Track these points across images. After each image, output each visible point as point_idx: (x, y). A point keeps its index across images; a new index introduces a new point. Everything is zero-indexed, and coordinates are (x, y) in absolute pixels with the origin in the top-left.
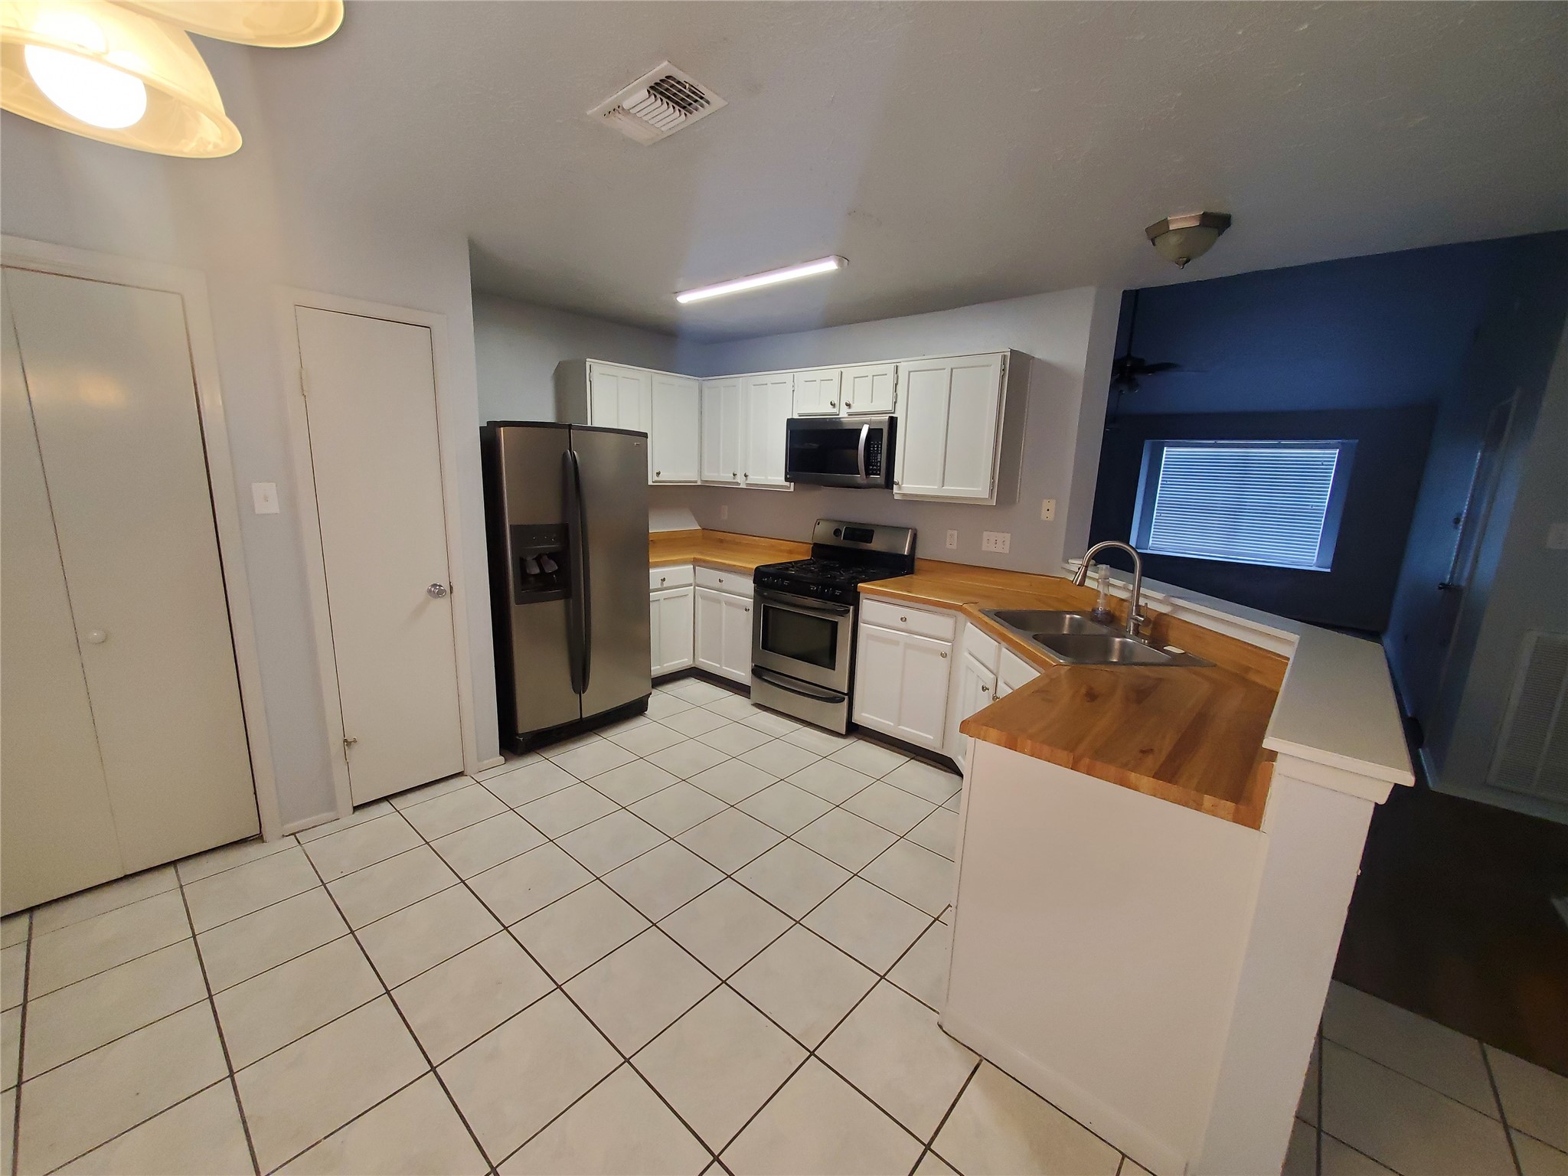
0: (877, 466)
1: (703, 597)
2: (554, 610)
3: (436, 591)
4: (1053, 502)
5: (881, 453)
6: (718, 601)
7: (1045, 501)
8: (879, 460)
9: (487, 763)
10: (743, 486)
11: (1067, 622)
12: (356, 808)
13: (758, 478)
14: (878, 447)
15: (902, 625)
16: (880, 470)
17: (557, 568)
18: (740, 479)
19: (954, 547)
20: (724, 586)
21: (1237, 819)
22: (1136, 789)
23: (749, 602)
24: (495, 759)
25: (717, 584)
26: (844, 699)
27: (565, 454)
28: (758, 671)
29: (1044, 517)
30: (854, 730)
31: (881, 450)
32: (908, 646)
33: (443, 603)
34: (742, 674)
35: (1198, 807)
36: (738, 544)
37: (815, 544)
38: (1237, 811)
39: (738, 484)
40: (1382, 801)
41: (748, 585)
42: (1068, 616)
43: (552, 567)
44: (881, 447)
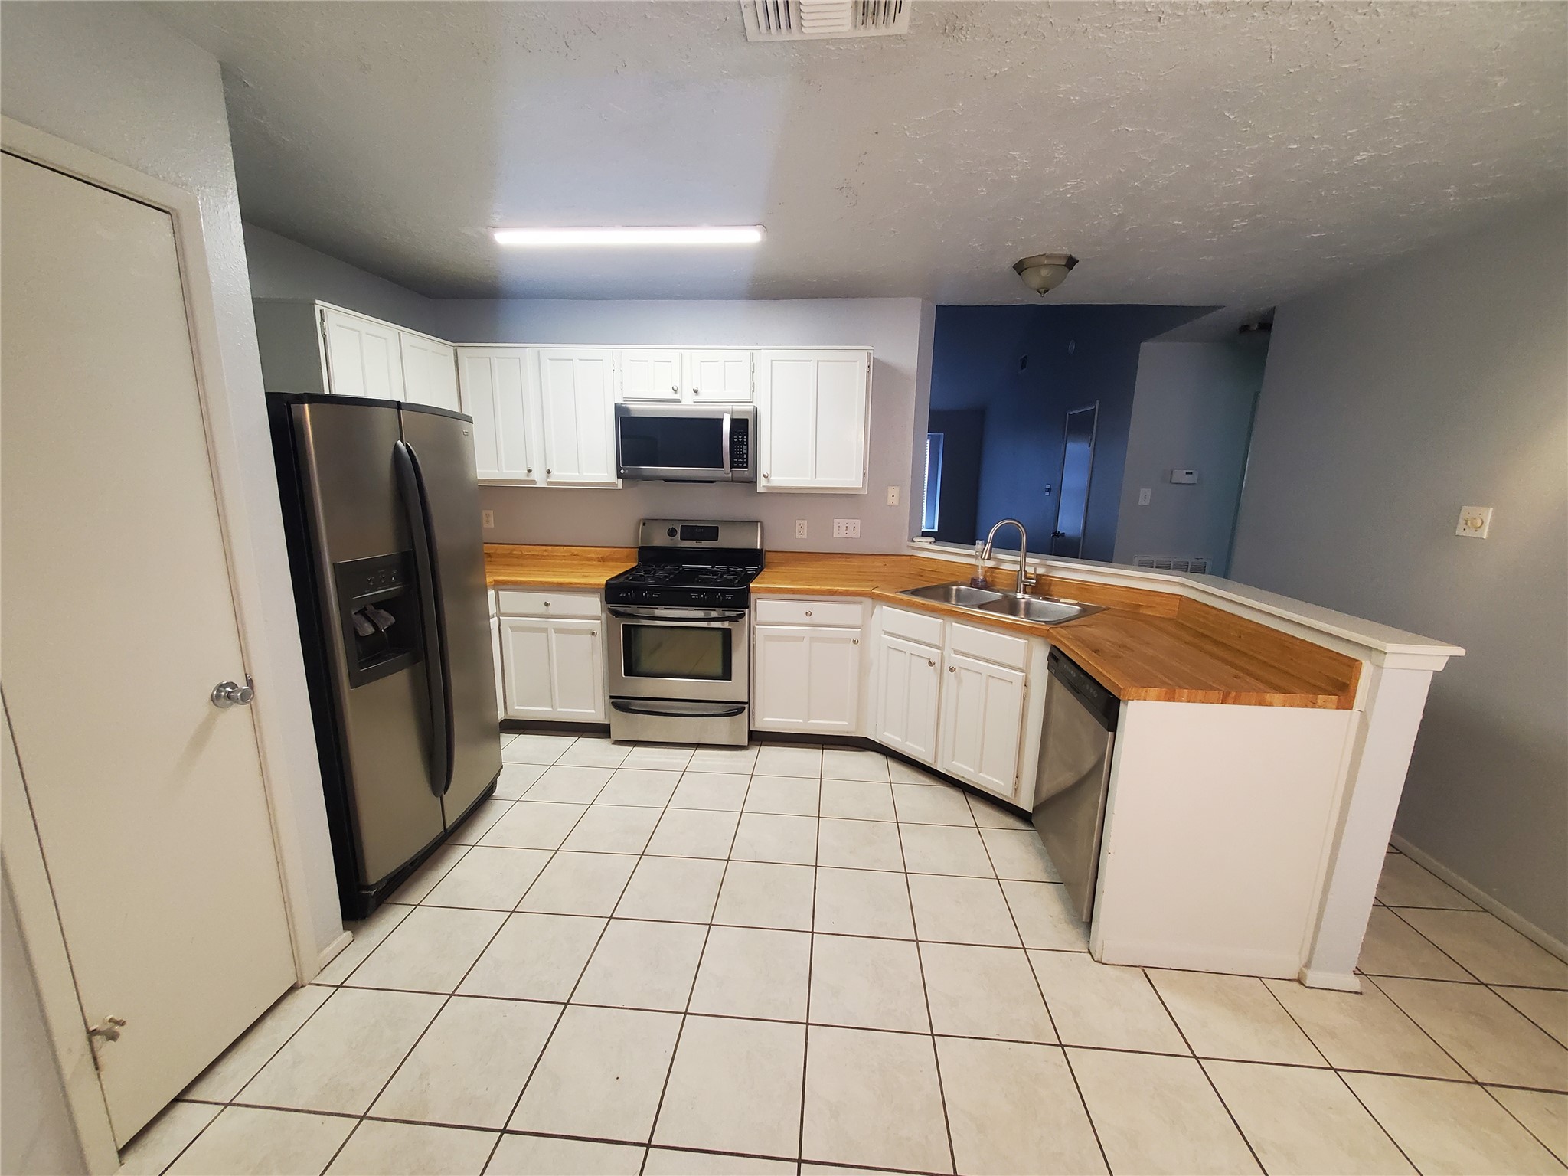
0: (743, 459)
1: (513, 629)
2: (397, 684)
3: (225, 695)
4: (897, 489)
5: (747, 444)
6: (546, 630)
7: (890, 488)
8: (745, 452)
9: (329, 952)
10: (541, 484)
11: (954, 592)
12: (122, 1152)
13: (565, 474)
14: (743, 438)
15: (807, 620)
16: (747, 462)
17: (393, 620)
18: (535, 476)
19: (805, 536)
20: (551, 610)
21: (1340, 706)
22: (1271, 705)
23: (596, 625)
24: (339, 939)
25: (542, 609)
26: (744, 708)
27: (396, 447)
28: (621, 703)
29: (890, 502)
30: (758, 738)
31: (747, 442)
32: (813, 640)
33: (238, 713)
34: (594, 711)
35: (1314, 705)
36: (521, 556)
37: (640, 548)
38: (1339, 701)
39: (535, 482)
40: (1440, 669)
41: (594, 604)
42: (955, 588)
43: (387, 620)
44: (747, 439)
